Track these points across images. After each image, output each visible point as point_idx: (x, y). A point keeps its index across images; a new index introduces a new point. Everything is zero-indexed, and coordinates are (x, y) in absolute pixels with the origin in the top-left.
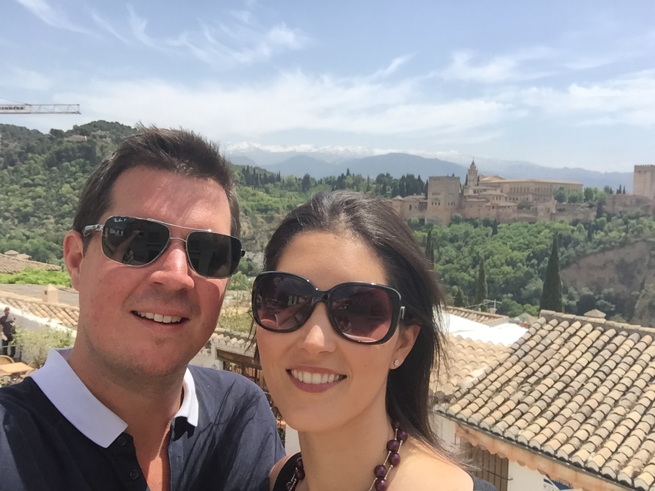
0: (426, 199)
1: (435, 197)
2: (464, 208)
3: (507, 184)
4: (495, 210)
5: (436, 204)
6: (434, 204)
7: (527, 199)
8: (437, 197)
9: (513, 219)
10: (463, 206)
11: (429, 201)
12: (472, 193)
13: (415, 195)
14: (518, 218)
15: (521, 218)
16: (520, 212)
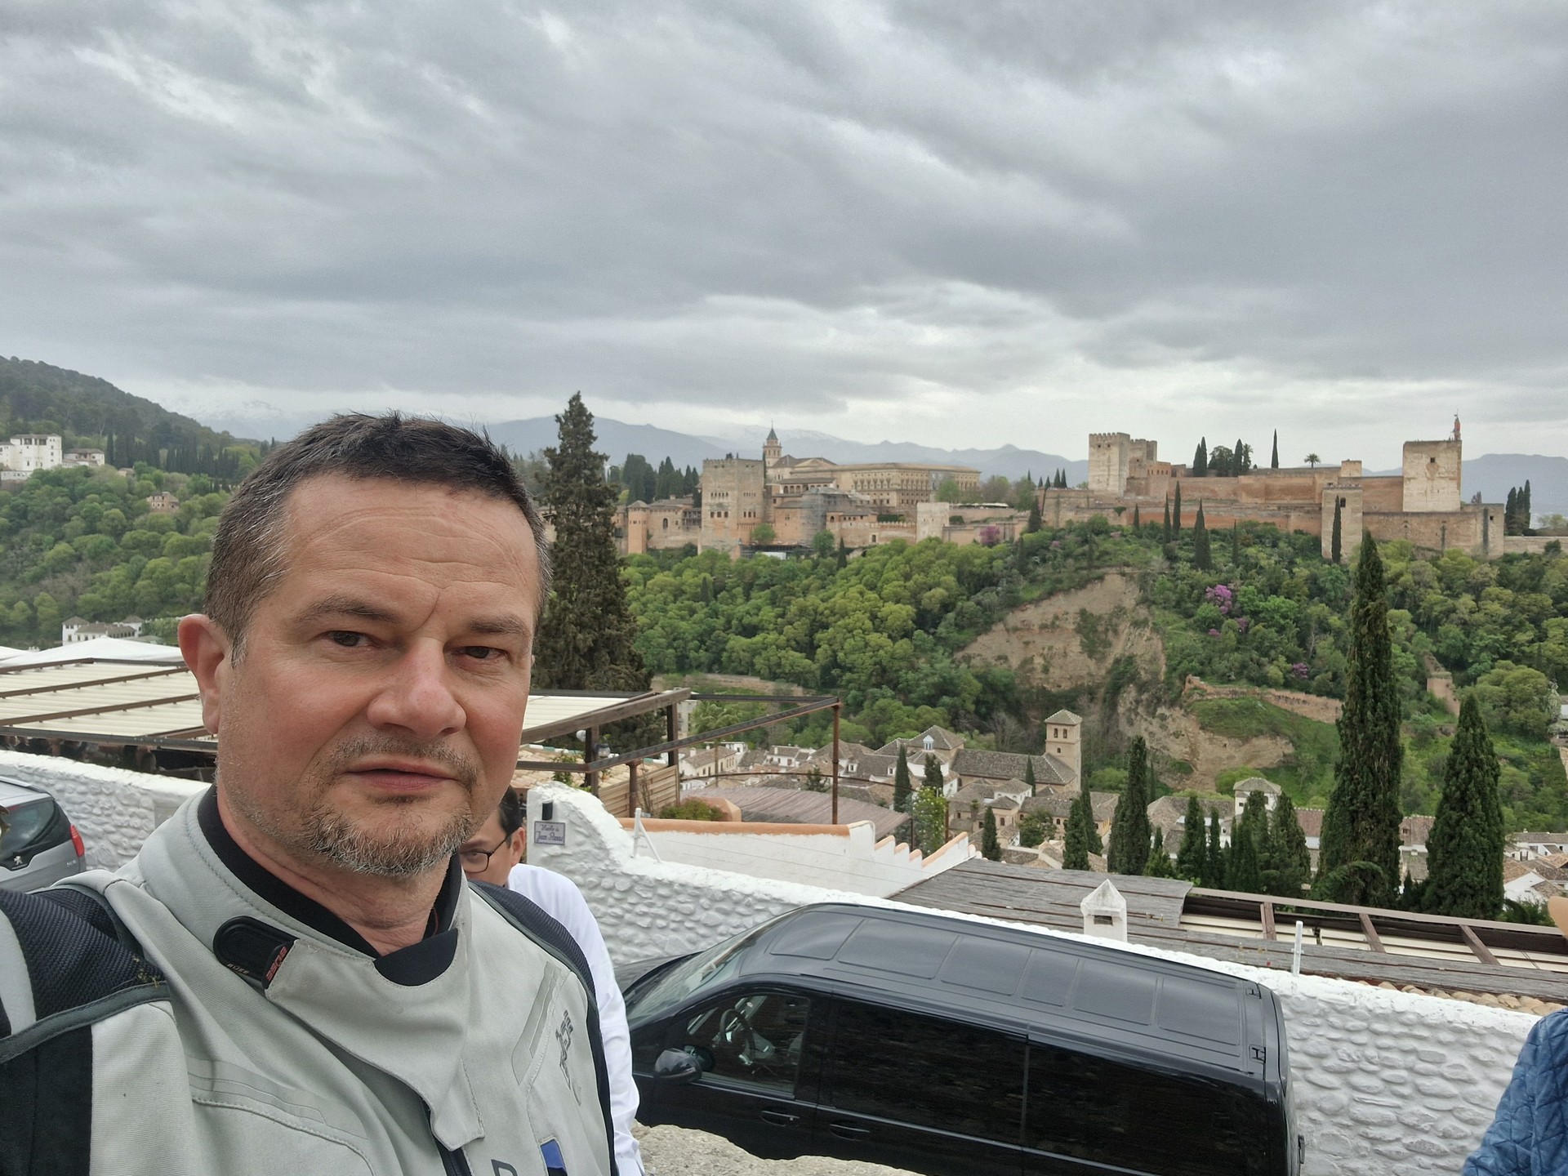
0: (698, 503)
1: (717, 500)
2: (774, 522)
3: (848, 475)
4: (837, 524)
5: (719, 515)
6: (716, 516)
7: (888, 502)
8: (721, 500)
9: (870, 541)
10: (771, 519)
11: (705, 510)
12: (782, 492)
13: (672, 498)
14: (881, 539)
15: (887, 538)
16: (883, 527)
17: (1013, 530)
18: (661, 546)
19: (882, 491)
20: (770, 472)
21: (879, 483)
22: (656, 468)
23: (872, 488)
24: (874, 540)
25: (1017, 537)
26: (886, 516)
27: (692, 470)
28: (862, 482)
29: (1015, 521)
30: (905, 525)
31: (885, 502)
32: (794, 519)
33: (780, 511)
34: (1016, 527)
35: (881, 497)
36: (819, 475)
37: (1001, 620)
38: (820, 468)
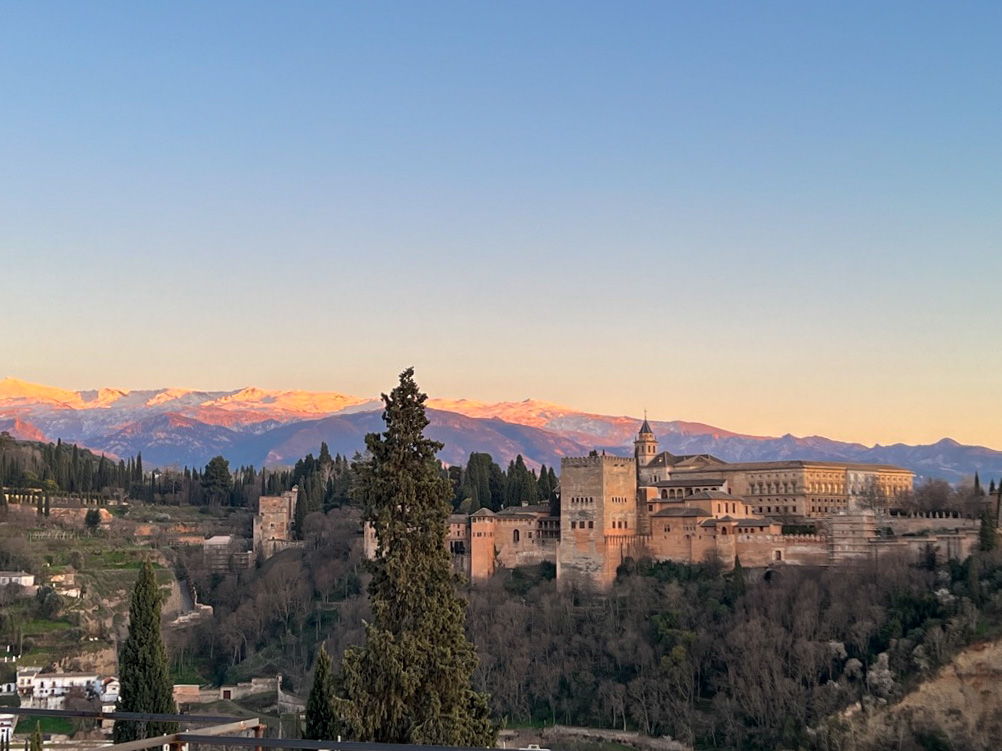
0: (558, 513)
1: (579, 507)
2: (652, 534)
3: (742, 475)
4: (730, 537)
5: (582, 525)
6: (578, 526)
7: (794, 509)
8: (584, 507)
9: (774, 558)
10: (647, 530)
11: (565, 519)
12: (659, 497)
13: (525, 505)
14: (787, 556)
15: (795, 556)
16: (788, 541)
17: (959, 544)
18: (511, 565)
19: (786, 497)
20: (644, 473)
21: (781, 485)
22: (504, 468)
23: (774, 492)
24: (779, 558)
25: (965, 554)
26: (794, 528)
27: (548, 471)
28: (761, 485)
29: (961, 535)
30: (818, 538)
31: (790, 510)
32: (676, 530)
33: (658, 520)
34: (963, 541)
35: (785, 504)
36: (705, 476)
37: (950, 662)
38: (706, 468)
